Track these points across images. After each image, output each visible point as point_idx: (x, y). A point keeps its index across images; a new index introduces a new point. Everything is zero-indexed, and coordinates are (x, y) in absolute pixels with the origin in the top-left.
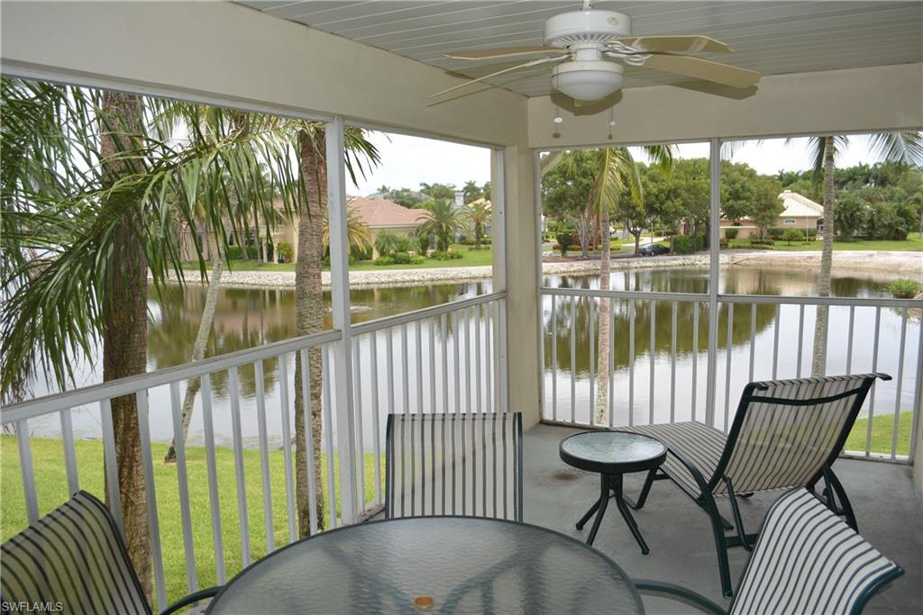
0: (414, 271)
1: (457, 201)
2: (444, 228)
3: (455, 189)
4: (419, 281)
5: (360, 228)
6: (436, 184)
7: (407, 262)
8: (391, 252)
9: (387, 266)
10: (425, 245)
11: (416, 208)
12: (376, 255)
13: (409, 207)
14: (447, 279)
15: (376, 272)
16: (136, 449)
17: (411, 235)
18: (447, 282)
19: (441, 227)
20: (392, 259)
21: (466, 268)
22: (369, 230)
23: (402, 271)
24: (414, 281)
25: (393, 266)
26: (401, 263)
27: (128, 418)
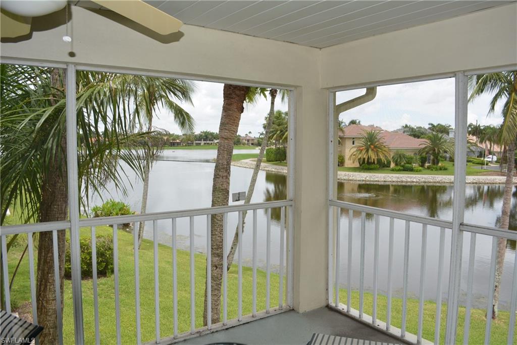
0: (414, 176)
1: (450, 135)
2: (436, 151)
3: (450, 127)
4: (416, 182)
5: (385, 149)
6: (438, 124)
7: (411, 170)
8: (403, 164)
9: (398, 172)
10: (423, 161)
11: (422, 138)
12: (392, 165)
13: (419, 137)
14: (435, 182)
15: (391, 175)
16: (50, 275)
17: (415, 154)
18: (435, 184)
19: (435, 150)
20: (402, 168)
21: (448, 176)
22: (390, 150)
23: (406, 175)
24: (413, 182)
25: (402, 172)
26: (407, 171)
27: (46, 255)
